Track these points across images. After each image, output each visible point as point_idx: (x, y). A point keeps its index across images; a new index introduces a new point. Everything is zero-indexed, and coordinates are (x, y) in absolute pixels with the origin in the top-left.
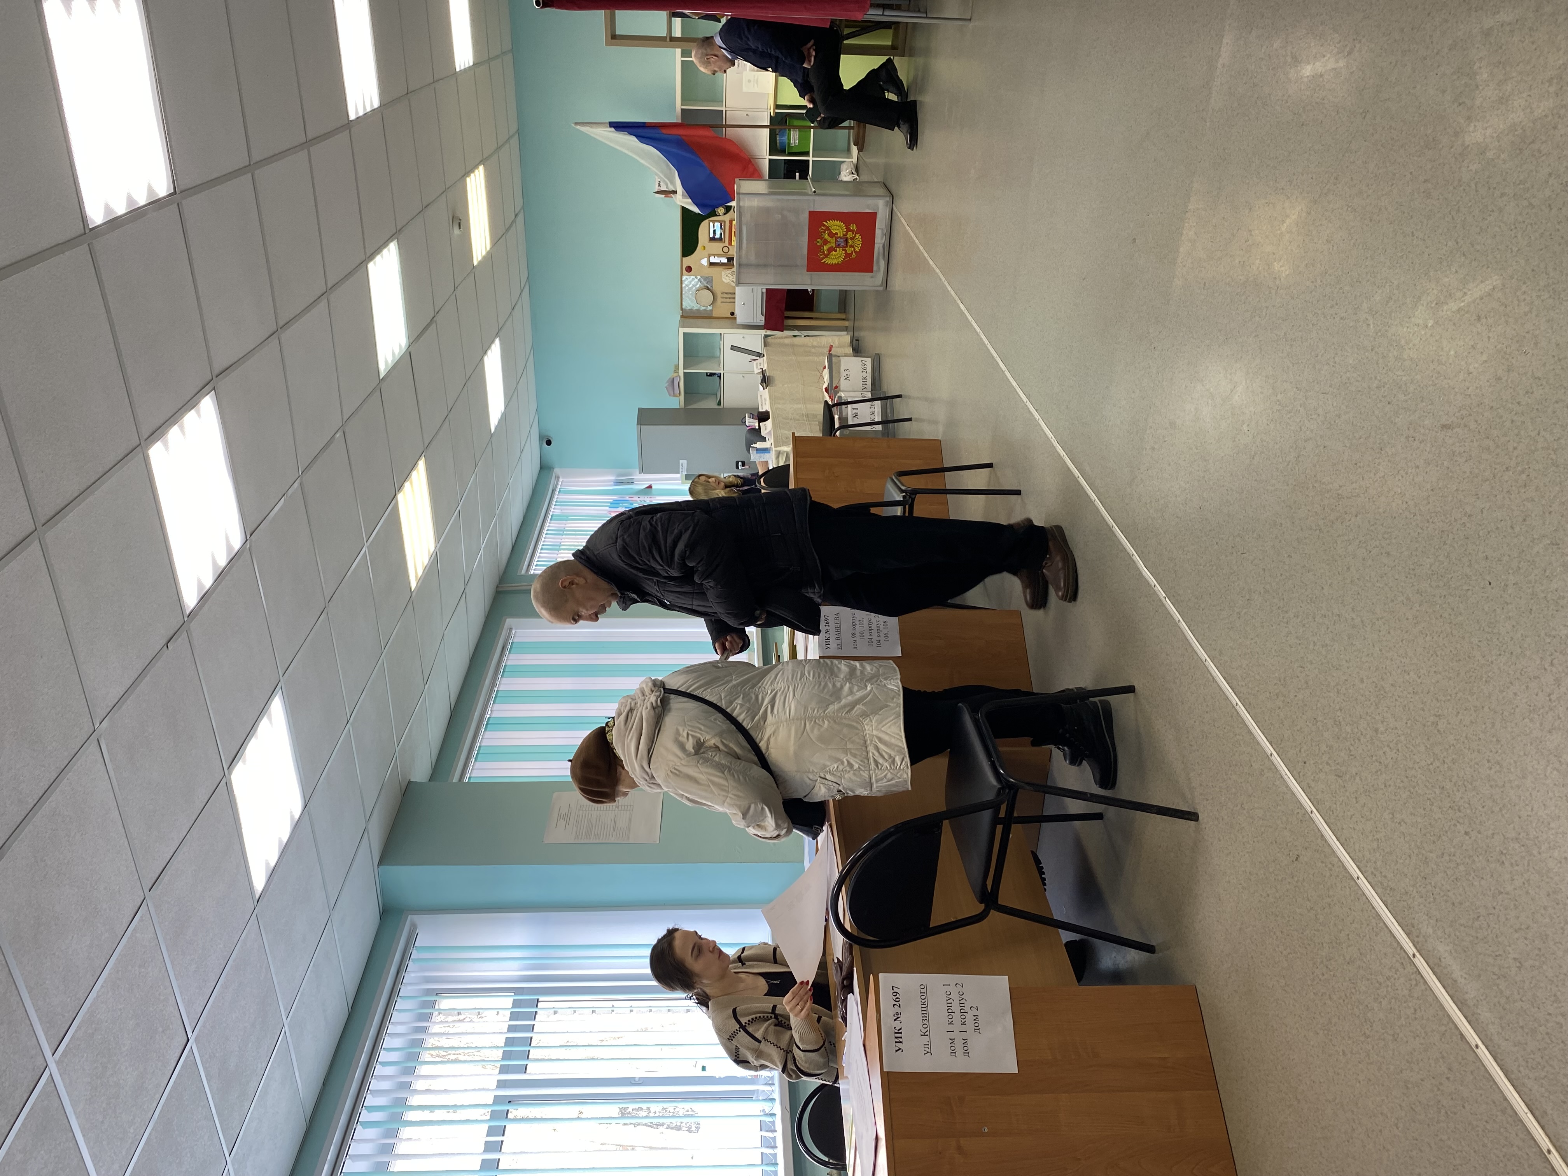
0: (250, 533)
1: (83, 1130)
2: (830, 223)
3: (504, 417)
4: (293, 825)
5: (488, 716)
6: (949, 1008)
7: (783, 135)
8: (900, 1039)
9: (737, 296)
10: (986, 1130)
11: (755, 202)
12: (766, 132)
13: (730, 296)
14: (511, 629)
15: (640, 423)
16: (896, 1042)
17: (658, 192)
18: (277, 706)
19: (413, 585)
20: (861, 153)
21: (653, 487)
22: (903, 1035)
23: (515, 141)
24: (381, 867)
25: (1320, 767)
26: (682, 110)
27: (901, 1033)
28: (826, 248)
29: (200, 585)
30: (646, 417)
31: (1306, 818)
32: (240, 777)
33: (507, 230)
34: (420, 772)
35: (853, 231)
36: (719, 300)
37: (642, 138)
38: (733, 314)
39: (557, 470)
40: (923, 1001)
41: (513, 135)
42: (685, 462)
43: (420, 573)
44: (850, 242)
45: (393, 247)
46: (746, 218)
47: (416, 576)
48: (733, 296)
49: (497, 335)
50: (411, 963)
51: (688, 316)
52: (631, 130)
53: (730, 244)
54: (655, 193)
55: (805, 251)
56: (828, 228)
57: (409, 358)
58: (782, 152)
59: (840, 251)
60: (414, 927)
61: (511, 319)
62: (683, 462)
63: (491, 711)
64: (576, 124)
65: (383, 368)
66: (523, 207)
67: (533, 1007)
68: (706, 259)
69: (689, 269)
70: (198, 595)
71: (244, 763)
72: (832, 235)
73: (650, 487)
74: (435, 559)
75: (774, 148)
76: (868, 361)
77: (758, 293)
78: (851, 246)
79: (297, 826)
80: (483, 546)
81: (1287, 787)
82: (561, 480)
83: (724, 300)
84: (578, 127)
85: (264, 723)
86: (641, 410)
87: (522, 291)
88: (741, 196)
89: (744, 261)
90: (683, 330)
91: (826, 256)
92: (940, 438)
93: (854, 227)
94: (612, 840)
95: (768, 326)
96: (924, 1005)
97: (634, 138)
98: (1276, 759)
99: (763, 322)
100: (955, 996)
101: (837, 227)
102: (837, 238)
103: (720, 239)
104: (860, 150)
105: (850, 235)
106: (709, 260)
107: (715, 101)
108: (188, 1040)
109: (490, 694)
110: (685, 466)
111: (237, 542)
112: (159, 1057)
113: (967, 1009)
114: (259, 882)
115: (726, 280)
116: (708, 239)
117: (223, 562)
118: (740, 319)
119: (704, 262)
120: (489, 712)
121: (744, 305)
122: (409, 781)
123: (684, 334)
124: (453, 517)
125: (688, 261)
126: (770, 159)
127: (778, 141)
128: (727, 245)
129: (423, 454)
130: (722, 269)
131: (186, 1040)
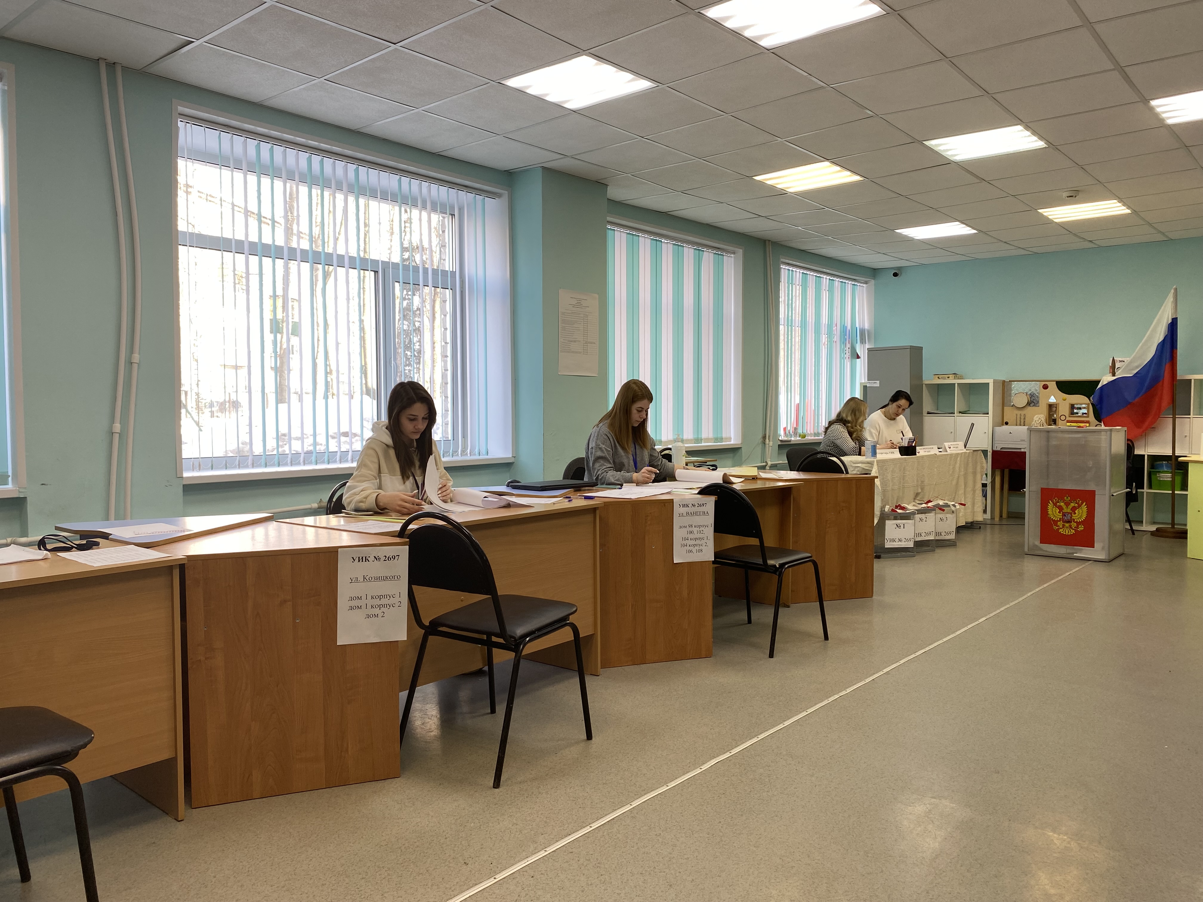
0: (774, 52)
2: (1084, 508)
3: (909, 240)
4: (557, 103)
5: (663, 241)
6: (384, 596)
7: (1167, 466)
8: (361, 561)
9: (1021, 427)
10: (298, 621)
11: (1104, 444)
12: (1169, 452)
13: (1022, 421)
14: (734, 253)
15: (912, 348)
16: (359, 558)
17: (1113, 359)
18: (643, 84)
19: (757, 178)
20: (1150, 533)
21: (858, 360)
22: (364, 563)
23: (1162, 238)
24: (541, 168)
25: (526, 889)
26: (1191, 380)
27: (366, 561)
28: (1062, 504)
29: (727, 18)
30: (916, 353)
31: (492, 873)
32: (585, 62)
33: (1075, 235)
34: (615, 192)
35: (1077, 527)
36: (1019, 412)
37: (1161, 346)
38: (1007, 423)
39: (873, 282)
40: (388, 578)
41: (1167, 237)
42: (878, 385)
43: (769, 182)
44: (1067, 525)
45: (1040, 144)
46: (1091, 438)
47: (765, 180)
48: (1022, 423)
49: (980, 231)
50: (473, 195)
51: (1004, 387)
52: (1169, 336)
53: (1068, 422)
55: (1060, 487)
56: (1079, 506)
57: (944, 163)
58: (1152, 466)
59: (1060, 516)
60: (499, 196)
61: (996, 241)
63: (667, 243)
64: (1176, 290)
65: (932, 143)
66: (1100, 247)
67: (441, 285)
68: (1055, 401)
69: (1045, 387)
70: (717, 18)
71: (596, 64)
72: (1074, 509)
73: (858, 357)
74: (783, 194)
75: (1154, 459)
76: (952, 537)
77: (1023, 447)
78: (1063, 526)
79: (558, 106)
80: (799, 228)
81: (519, 861)
82: (864, 285)
83: (1019, 417)
84: (1172, 291)
85: (629, 76)
86: (920, 349)
87: (1022, 248)
88: (1109, 432)
89: (1052, 435)
90: (991, 382)
91: (1055, 504)
92: (874, 597)
93: (1081, 528)
94: (561, 340)
95: (994, 453)
96: (386, 578)
97: (1161, 339)
98: (542, 854)
99: (999, 449)
100: (392, 601)
101: (1081, 514)
102: (1071, 514)
103: (1072, 413)
104: (1153, 533)
105: (1074, 525)
106: (1055, 403)
107: (1200, 408)
108: (395, 44)
109: (680, 241)
110: (875, 385)
111: (765, 43)
112: (379, 25)
113: (383, 609)
114: (514, 82)
115: (1036, 418)
116: (1073, 403)
117: (748, 34)
118: (1001, 430)
119: (1052, 400)
120: (666, 241)
121: (1010, 433)
122: (607, 185)
123: (988, 383)
124: (819, 205)
125: (1053, 386)
126: (1144, 455)
127: (1161, 462)
128: (1067, 419)
129: (865, 179)
130: (1046, 414)
131: (395, 42)
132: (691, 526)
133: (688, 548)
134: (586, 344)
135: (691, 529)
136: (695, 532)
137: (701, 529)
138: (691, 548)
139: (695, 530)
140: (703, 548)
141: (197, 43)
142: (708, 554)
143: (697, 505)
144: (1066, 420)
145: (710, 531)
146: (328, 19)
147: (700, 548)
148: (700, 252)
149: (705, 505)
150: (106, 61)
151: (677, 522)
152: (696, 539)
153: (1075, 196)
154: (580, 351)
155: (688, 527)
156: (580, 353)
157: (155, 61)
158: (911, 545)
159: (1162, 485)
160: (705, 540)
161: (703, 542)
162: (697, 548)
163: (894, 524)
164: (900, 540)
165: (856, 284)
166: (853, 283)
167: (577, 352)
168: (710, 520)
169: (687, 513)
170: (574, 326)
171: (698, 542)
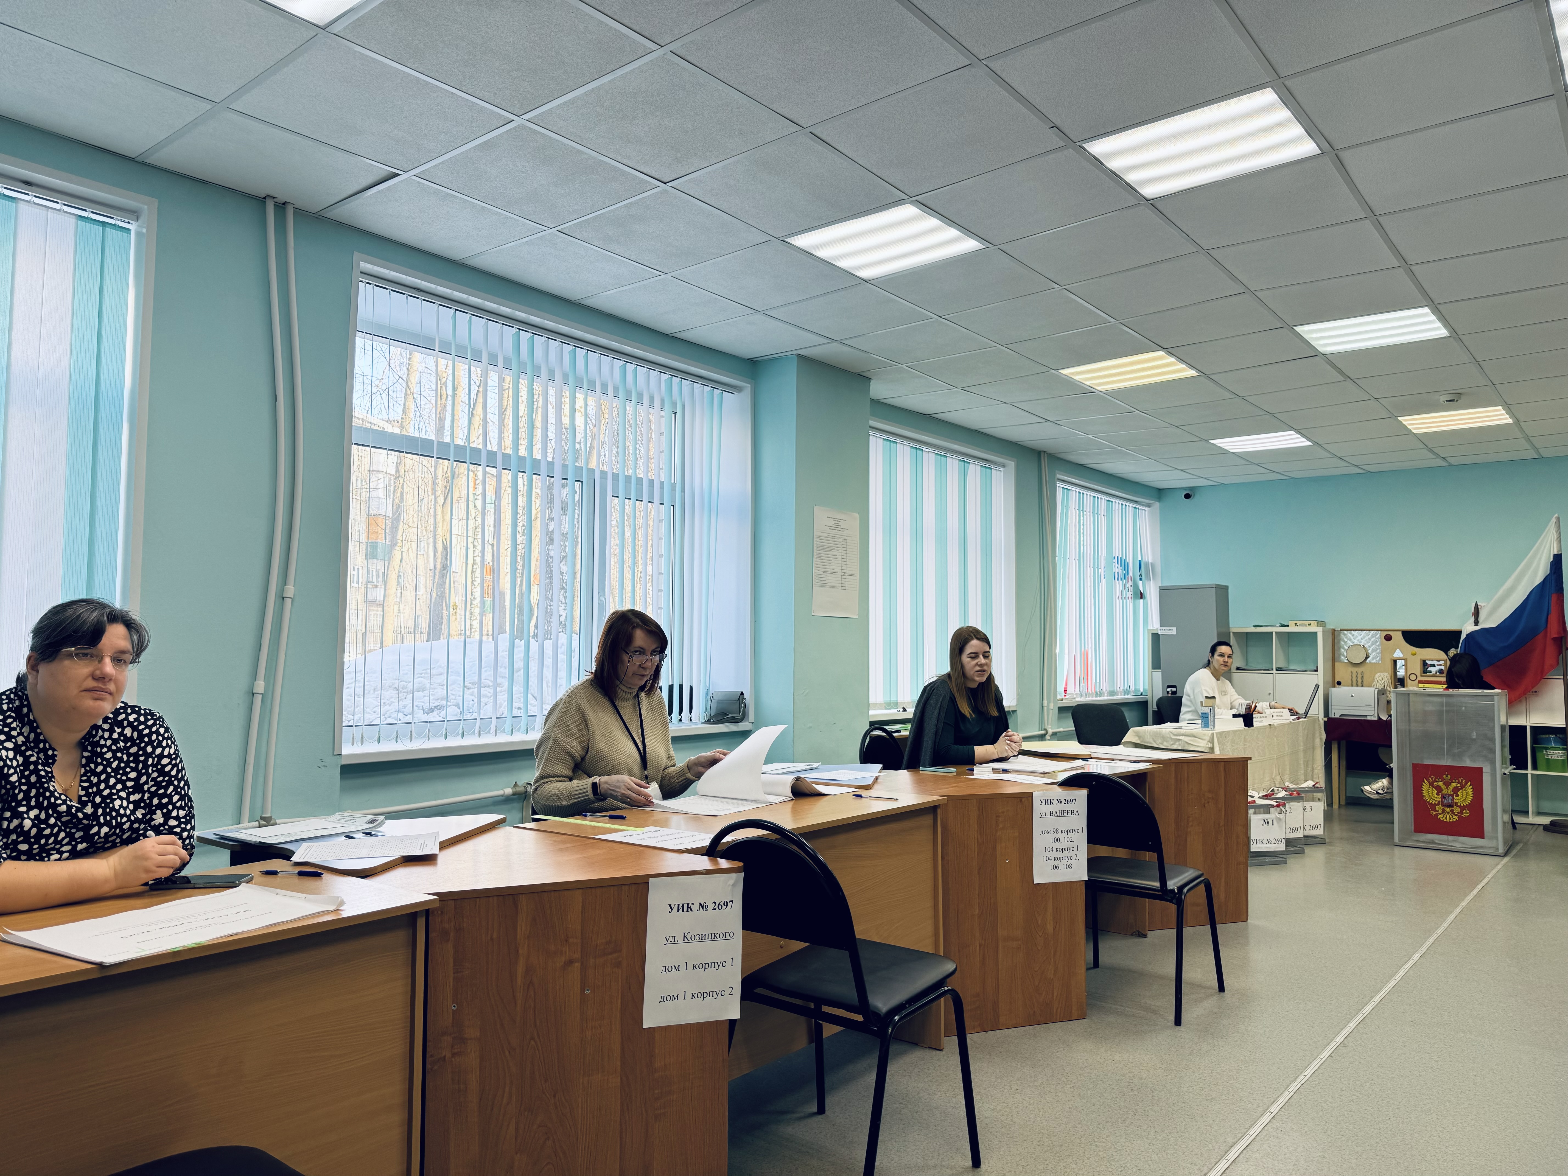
0: (1155, 203)
1: (598, 88)
2: (1469, 789)
3: (1225, 452)
4: (849, 271)
7: (1556, 742)
9: (1360, 688)
12: (1559, 724)
13: (1360, 680)
14: (1004, 466)
15: (1218, 587)
17: (1478, 605)
18: (969, 245)
19: (1065, 372)
20: (1542, 827)
23: (1532, 454)
24: (795, 357)
28: (1440, 784)
30: (1222, 593)
32: (905, 213)
33: (1431, 450)
34: (879, 389)
35: (1461, 812)
36: (1355, 670)
37: (1540, 589)
38: (1339, 683)
39: (1157, 505)
41: (1539, 453)
42: (1175, 633)
43: (1077, 378)
44: (1448, 810)
45: (1442, 332)
47: (1073, 374)
48: (1360, 684)
49: (1315, 443)
50: (710, 389)
51: (1334, 636)
52: (1552, 576)
53: (1420, 682)
54: (1476, 602)
55: (1436, 763)
56: (1463, 786)
57: (1309, 355)
58: (1535, 741)
59: (1438, 798)
61: (1329, 456)
62: (1173, 631)
63: (929, 452)
64: (1558, 519)
65: (1305, 329)
66: (1450, 465)
68: (1401, 655)
69: (1387, 638)
70: (1100, 155)
71: (920, 216)
72: (1456, 790)
73: (1145, 597)
74: (1089, 392)
75: (1540, 731)
76: (1321, 831)
77: (1370, 714)
78: (1443, 811)
79: (846, 273)
80: (1090, 436)
82: (1147, 509)
83: (1354, 676)
84: (1554, 520)
85: (955, 233)
86: (1226, 588)
87: (1357, 466)
90: (1319, 630)
91: (1431, 784)
92: (1249, 921)
93: (1466, 814)
94: (815, 571)
95: (1329, 721)
97: (1540, 580)
99: (1333, 716)
101: (1465, 797)
102: (1453, 796)
103: (1425, 672)
104: (1546, 828)
105: (1457, 810)
106: (1400, 659)
108: (665, 183)
109: (944, 450)
110: (1170, 633)
111: (1148, 191)
114: (802, 241)
115: (1377, 678)
116: (1425, 658)
117: (1132, 176)
118: (1335, 691)
119: (1398, 654)
120: (927, 450)
121: (1352, 696)
122: (870, 379)
123: (1316, 633)
124: (1128, 407)
125: (1398, 637)
126: (1526, 726)
127: (1547, 736)
128: (1418, 679)
129: (1202, 374)
130: (1390, 672)
131: (665, 181)
132: (1056, 831)
133: (1053, 862)
134: (844, 577)
135: (1057, 836)
136: (1062, 840)
137: (1070, 835)
138: (1057, 863)
139: (1062, 836)
140: (1073, 862)
141: (404, 177)
142: (1080, 872)
143: (1063, 802)
144: (1417, 681)
145: (1081, 838)
146: (589, 146)
147: (1069, 863)
148: (966, 464)
149: (1074, 801)
150: (275, 200)
151: (1038, 825)
152: (1063, 850)
153: (1457, 400)
154: (837, 585)
155: (1052, 832)
156: (837, 588)
157: (338, 202)
158: (1282, 847)
159: (1550, 765)
160: (1075, 852)
161: (1072, 853)
162: (1065, 862)
163: (1261, 819)
164: (1269, 842)
165: (1137, 507)
166: (1134, 506)
167: (833, 587)
168: (1080, 823)
169: (1051, 813)
170: (831, 553)
171: (1066, 854)
